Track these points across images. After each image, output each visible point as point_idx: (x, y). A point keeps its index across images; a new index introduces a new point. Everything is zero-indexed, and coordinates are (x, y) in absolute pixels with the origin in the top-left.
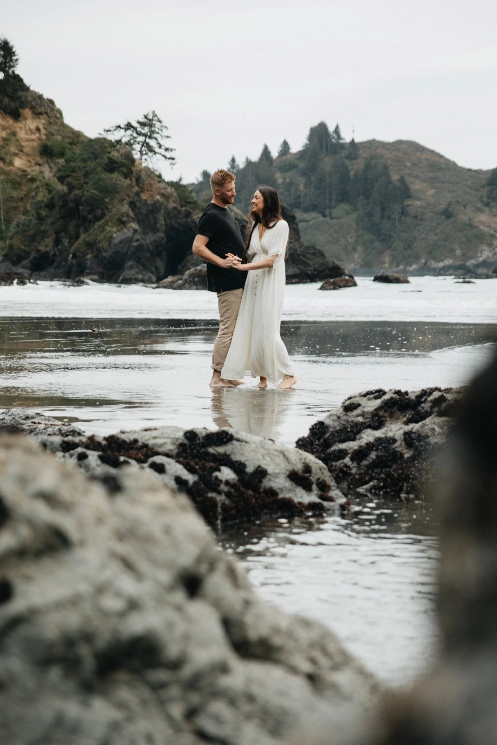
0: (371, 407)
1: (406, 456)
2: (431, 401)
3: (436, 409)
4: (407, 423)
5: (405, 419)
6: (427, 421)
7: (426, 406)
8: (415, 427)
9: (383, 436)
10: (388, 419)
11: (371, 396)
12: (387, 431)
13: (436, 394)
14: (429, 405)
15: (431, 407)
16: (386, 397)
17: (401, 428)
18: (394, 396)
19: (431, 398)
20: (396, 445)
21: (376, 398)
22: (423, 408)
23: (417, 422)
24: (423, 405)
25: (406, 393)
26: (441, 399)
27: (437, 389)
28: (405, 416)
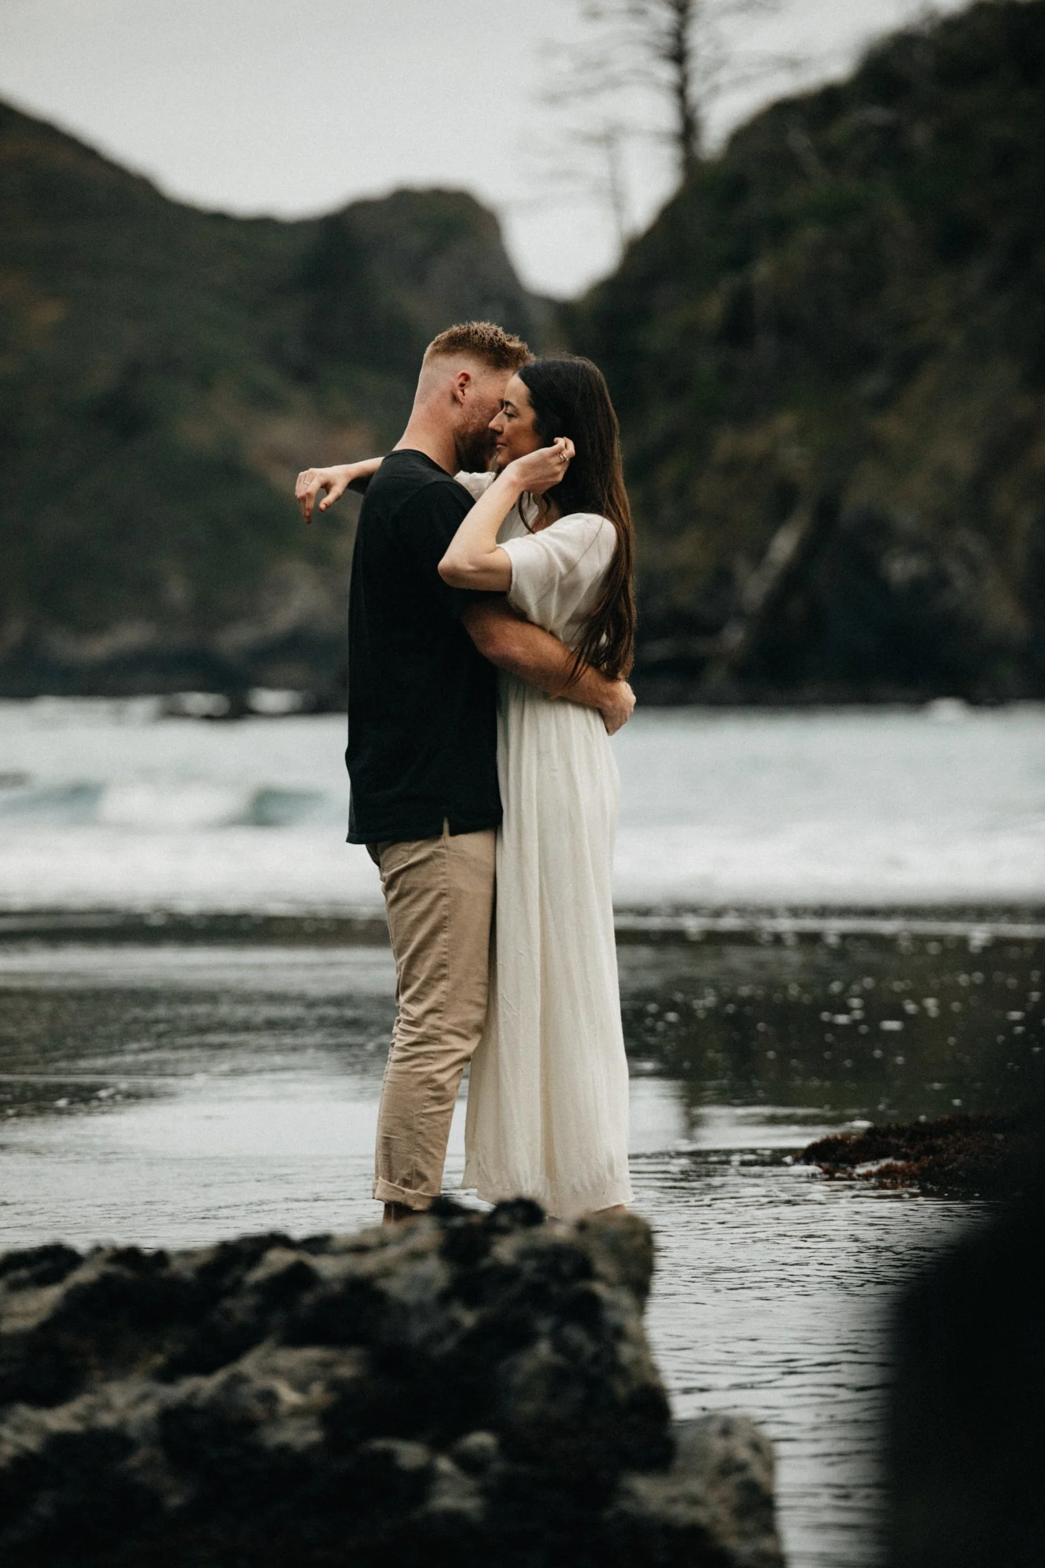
0: (26, 1315)
1: (174, 1501)
2: (259, 1287)
3: (277, 1318)
4: (168, 1375)
5: (159, 1360)
6: (248, 1365)
7: (240, 1307)
8: (207, 1386)
9: (77, 1427)
10: (93, 1360)
11: (23, 1273)
12: (92, 1408)
13: (278, 1259)
14: (250, 1301)
15: (260, 1311)
16: (84, 1275)
17: (144, 1398)
18: (111, 1269)
19: (258, 1274)
20: (134, 1461)
21: (43, 1280)
22: (228, 1314)
23: (207, 1369)
24: (228, 1303)
25: (161, 1257)
26: (300, 1276)
27: (277, 1240)
28: (158, 1349)
